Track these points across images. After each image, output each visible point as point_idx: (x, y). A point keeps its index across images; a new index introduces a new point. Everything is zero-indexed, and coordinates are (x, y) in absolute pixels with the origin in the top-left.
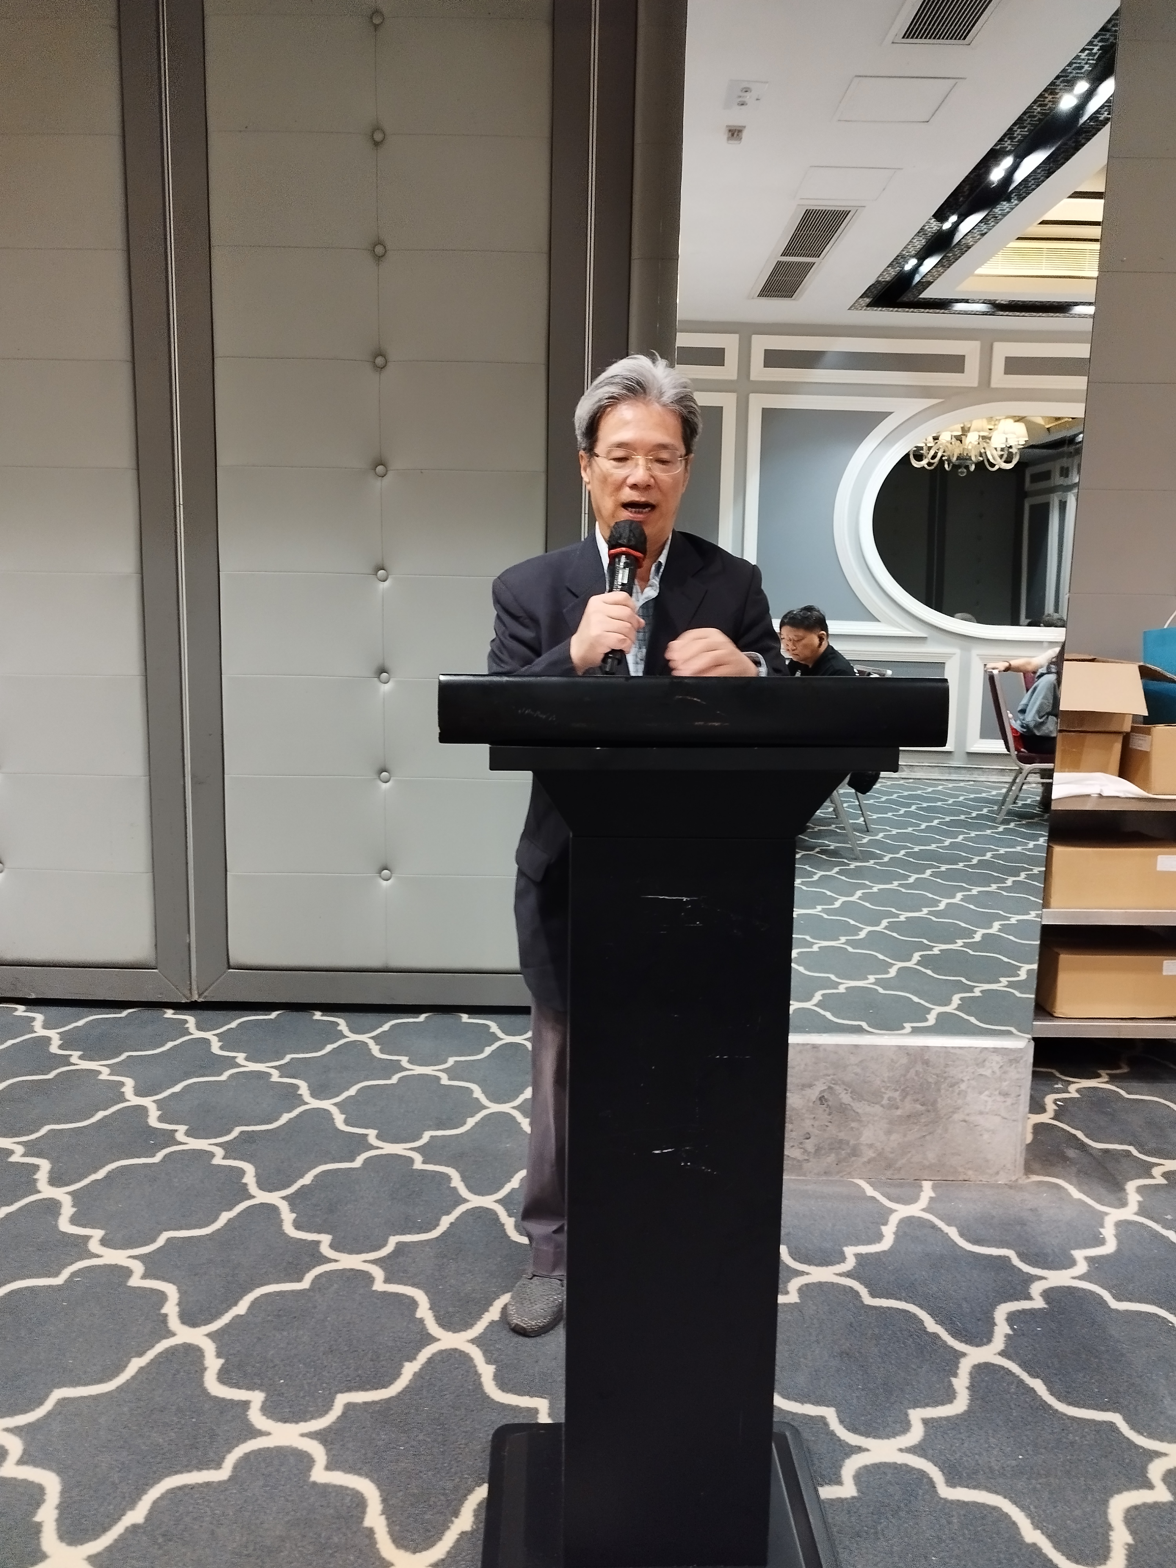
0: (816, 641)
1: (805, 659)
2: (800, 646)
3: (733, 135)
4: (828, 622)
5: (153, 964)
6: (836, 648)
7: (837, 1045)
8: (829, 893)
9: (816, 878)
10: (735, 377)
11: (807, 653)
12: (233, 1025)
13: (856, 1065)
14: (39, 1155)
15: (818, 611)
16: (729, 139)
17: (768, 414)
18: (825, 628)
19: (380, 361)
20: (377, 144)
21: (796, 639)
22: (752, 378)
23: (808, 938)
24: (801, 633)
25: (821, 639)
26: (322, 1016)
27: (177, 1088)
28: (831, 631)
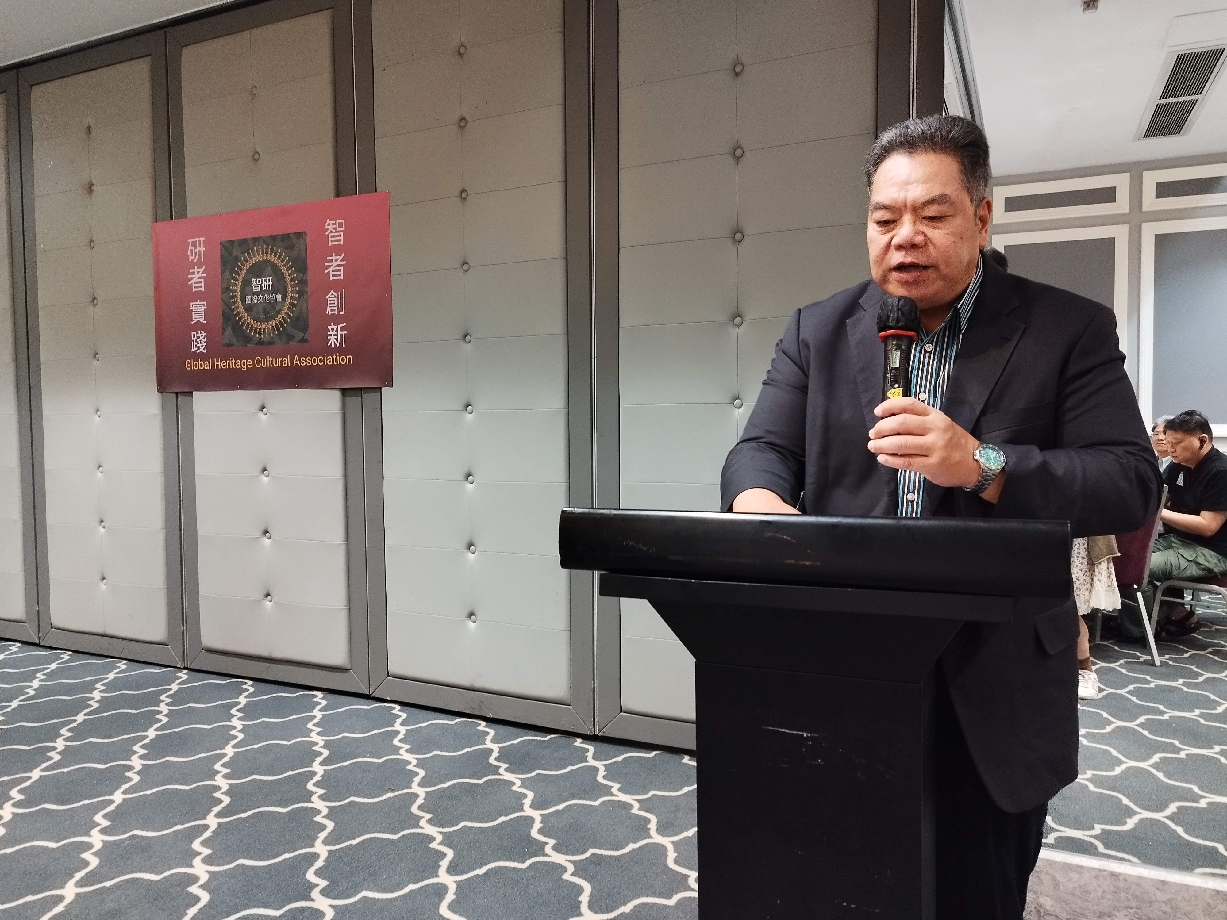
0: (1197, 443)
1: (1186, 461)
2: (1179, 448)
3: (1088, 6)
4: (1211, 426)
5: (569, 702)
6: (1221, 450)
7: (1140, 878)
8: (1212, 697)
9: (1201, 679)
10: (1127, 210)
11: (1187, 455)
12: (620, 759)
13: (1163, 902)
14: (449, 846)
15: (1200, 415)
16: (1084, 9)
17: (1161, 240)
18: (1209, 431)
19: (738, 236)
20: (737, 74)
21: (1174, 441)
22: (1145, 209)
23: (1176, 743)
24: (1179, 436)
25: (1202, 441)
26: (689, 760)
27: (561, 807)
28: (1215, 433)
